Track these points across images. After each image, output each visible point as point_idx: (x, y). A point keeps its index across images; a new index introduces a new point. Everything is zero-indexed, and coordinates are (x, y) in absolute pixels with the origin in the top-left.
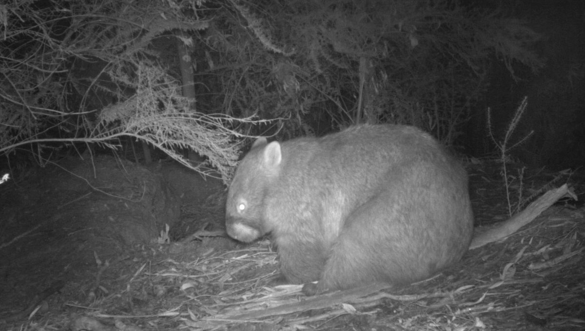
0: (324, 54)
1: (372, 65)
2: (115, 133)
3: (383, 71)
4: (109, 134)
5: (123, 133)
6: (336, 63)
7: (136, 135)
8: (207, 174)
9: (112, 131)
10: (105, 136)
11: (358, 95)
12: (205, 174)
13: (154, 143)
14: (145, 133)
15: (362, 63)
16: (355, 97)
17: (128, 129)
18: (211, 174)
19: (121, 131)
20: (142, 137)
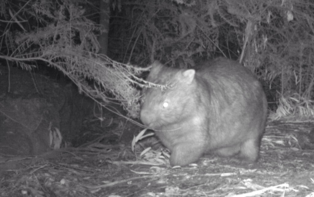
0: (219, 12)
1: (256, 29)
2: (33, 56)
3: (264, 35)
4: (27, 56)
5: (39, 58)
6: (228, 21)
7: (50, 61)
8: (104, 106)
9: (31, 54)
10: (23, 57)
11: (241, 51)
12: (101, 105)
13: (64, 71)
14: (57, 60)
15: (249, 25)
16: (238, 52)
17: (44, 55)
18: (106, 106)
19: (38, 56)
20: (55, 65)
